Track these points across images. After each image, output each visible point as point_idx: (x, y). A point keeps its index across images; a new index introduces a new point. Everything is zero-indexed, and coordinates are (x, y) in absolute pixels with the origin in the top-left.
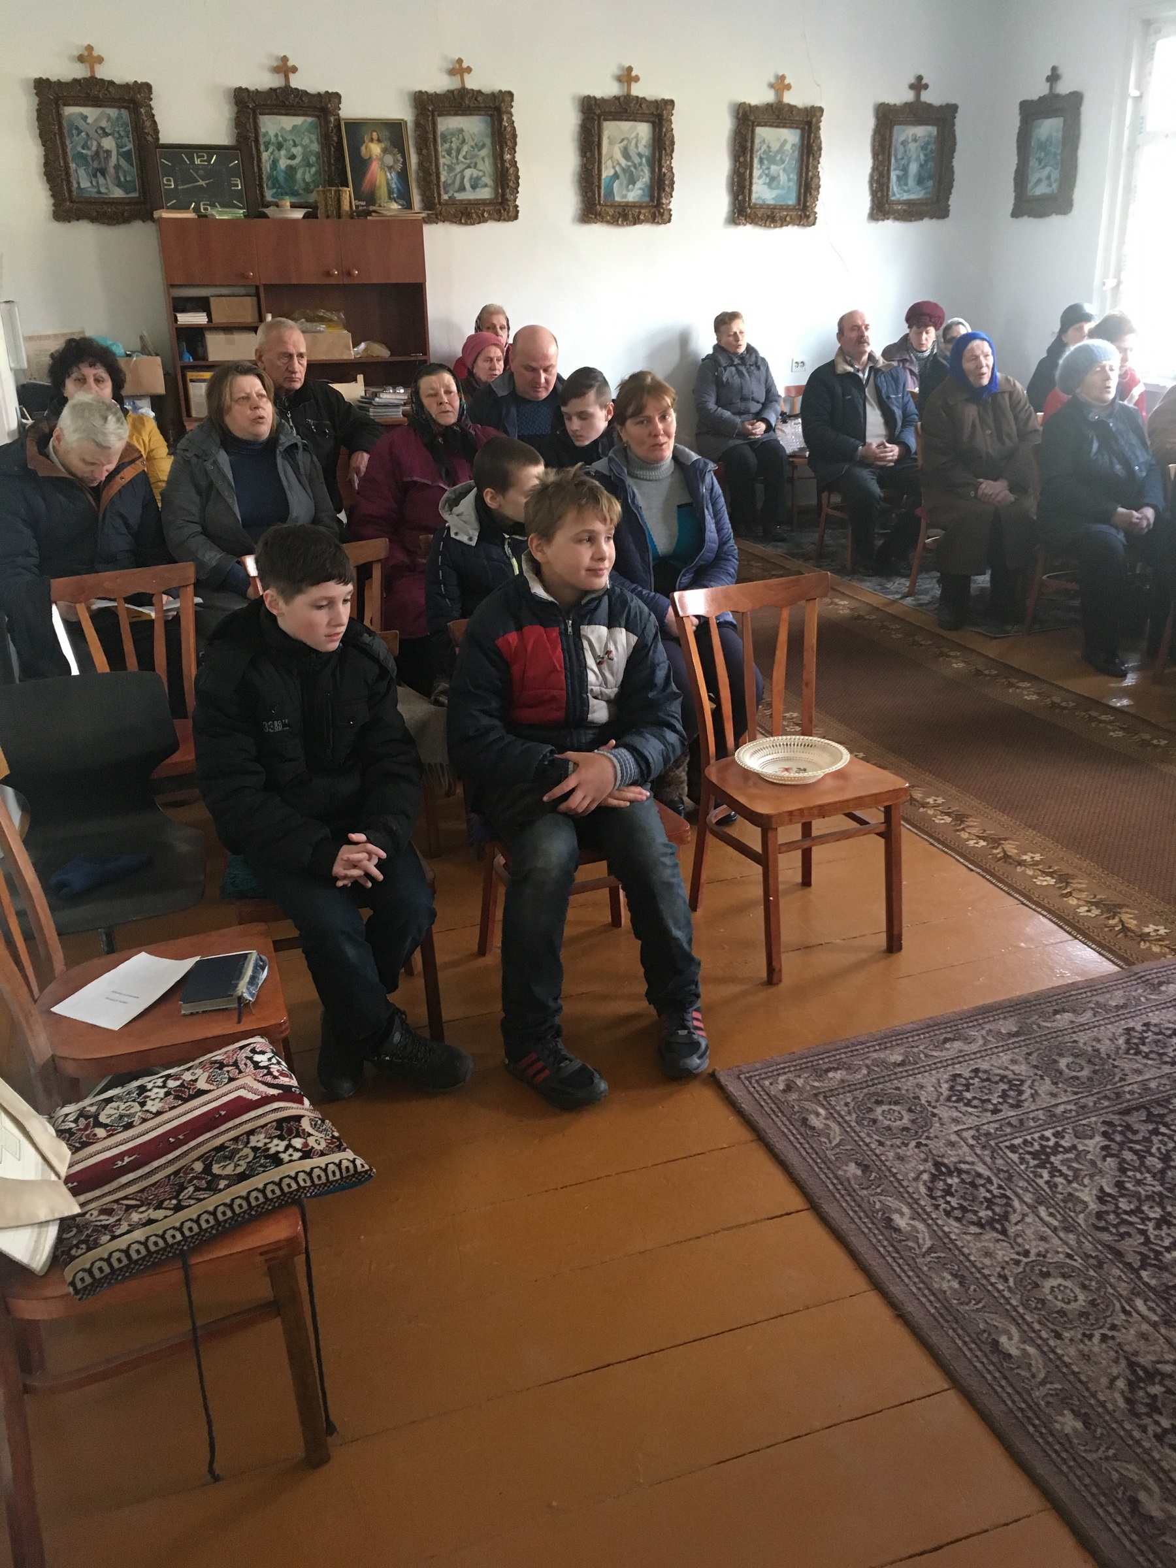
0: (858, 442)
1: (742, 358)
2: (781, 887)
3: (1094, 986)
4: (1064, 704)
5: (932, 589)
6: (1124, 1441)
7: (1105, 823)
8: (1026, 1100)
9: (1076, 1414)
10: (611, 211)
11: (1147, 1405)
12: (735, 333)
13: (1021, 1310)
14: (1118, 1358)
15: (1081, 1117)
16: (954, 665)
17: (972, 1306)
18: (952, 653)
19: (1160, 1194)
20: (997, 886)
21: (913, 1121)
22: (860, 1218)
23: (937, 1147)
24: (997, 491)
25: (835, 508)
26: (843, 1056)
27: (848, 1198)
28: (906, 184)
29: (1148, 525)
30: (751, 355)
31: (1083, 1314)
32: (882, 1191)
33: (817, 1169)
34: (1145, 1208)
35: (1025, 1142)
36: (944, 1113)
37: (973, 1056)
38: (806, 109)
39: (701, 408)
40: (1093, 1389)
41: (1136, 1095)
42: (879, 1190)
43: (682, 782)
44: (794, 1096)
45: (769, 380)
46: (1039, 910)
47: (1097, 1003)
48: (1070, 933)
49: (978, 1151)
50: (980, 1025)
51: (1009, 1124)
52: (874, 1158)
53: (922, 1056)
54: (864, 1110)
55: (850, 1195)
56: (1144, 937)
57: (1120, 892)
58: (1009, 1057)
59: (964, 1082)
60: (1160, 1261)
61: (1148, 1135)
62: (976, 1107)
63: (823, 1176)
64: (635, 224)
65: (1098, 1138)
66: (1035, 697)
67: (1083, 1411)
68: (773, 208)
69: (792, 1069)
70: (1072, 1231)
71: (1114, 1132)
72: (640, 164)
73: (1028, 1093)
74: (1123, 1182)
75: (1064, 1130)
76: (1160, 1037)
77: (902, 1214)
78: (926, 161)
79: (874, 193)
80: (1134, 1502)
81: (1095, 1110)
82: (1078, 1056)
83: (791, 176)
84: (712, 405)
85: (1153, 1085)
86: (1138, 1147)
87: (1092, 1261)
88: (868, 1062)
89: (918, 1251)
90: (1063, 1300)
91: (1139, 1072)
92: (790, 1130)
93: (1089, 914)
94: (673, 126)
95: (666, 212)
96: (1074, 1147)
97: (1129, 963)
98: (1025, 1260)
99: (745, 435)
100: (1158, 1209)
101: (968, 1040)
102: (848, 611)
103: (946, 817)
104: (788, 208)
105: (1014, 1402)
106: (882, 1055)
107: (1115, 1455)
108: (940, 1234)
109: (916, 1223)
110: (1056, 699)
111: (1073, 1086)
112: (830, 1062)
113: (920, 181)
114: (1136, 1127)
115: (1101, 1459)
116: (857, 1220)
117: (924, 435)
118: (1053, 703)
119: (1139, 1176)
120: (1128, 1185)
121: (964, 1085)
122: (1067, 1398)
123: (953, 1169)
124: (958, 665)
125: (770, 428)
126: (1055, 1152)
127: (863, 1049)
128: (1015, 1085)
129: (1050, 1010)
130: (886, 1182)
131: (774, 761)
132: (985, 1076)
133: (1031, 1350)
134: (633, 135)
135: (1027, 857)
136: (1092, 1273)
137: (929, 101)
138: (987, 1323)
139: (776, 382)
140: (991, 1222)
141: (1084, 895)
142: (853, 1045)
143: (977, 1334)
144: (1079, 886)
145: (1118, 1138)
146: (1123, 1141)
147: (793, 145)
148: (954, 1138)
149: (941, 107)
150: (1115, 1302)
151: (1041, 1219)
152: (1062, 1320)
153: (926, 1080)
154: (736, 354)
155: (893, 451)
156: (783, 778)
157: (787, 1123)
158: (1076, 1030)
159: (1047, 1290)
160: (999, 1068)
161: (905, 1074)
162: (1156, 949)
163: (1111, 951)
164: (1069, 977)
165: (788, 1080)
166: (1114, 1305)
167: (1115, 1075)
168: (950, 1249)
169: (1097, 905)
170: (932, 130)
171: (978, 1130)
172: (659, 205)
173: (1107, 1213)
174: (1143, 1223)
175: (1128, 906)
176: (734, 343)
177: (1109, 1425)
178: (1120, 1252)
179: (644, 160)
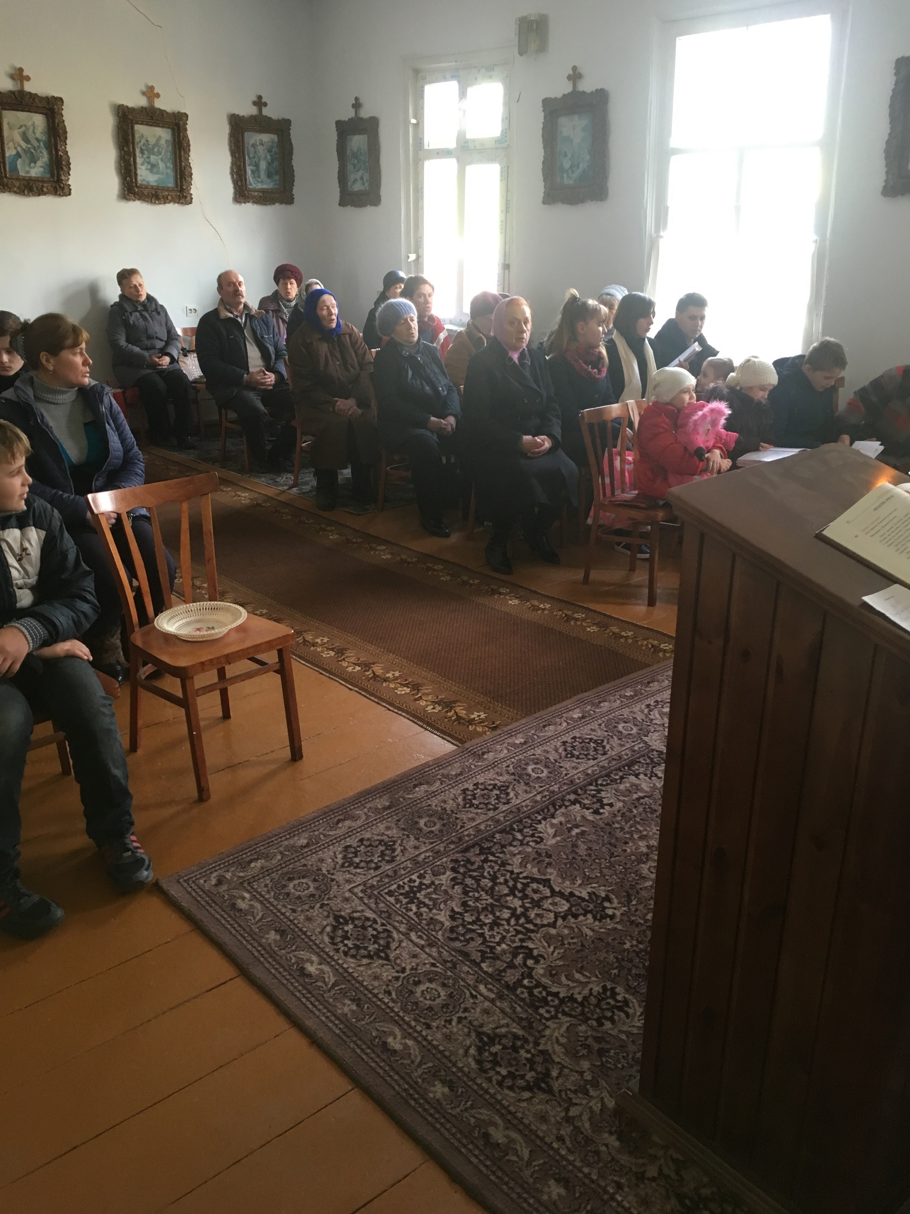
0: (243, 371)
1: (144, 305)
2: (202, 724)
3: (441, 763)
4: (409, 560)
5: (311, 481)
6: (476, 1093)
7: (441, 643)
8: (397, 855)
9: (444, 1082)
10: (17, 184)
11: (491, 1061)
12: (135, 286)
13: (401, 1014)
14: (469, 1032)
15: (436, 860)
16: (331, 537)
17: (367, 1020)
18: (329, 528)
19: (491, 905)
20: (370, 699)
21: (317, 888)
22: (280, 973)
23: (337, 904)
24: (348, 408)
25: (232, 422)
26: (262, 848)
27: (270, 960)
28: (259, 177)
29: (452, 429)
30: (151, 302)
31: (446, 1006)
32: (296, 947)
33: (245, 942)
34: (482, 917)
35: (399, 887)
36: (340, 877)
37: (359, 830)
38: (174, 114)
39: (114, 344)
40: (454, 1060)
41: (472, 837)
42: (294, 948)
43: (117, 648)
44: (225, 887)
45: (169, 323)
46: (400, 712)
47: (443, 775)
48: (422, 727)
49: (366, 901)
50: (362, 805)
51: (388, 876)
52: (289, 923)
53: (322, 836)
54: (279, 887)
55: (271, 957)
56: (471, 722)
57: (454, 692)
58: (384, 826)
59: (353, 850)
60: (494, 953)
61: (481, 864)
62: (362, 868)
63: (249, 947)
64: (39, 195)
65: (448, 873)
66: (389, 556)
67: (448, 1079)
68: (157, 188)
69: (222, 866)
70: (434, 946)
71: (459, 866)
72: (39, 147)
73: (399, 849)
74: (467, 901)
75: (425, 872)
76: (486, 791)
77: (312, 962)
78: (272, 161)
79: (235, 183)
80: (486, 1136)
81: (446, 853)
82: (432, 816)
83: (168, 165)
84: (123, 342)
85: (482, 827)
86: (475, 874)
87: (449, 965)
88: (281, 849)
89: (325, 988)
90: (430, 999)
91: (473, 819)
92: (222, 916)
93: (434, 710)
94: (64, 118)
95: (66, 187)
96: (433, 883)
97: (462, 742)
98: (403, 975)
99: (154, 366)
100: (490, 916)
101: (354, 818)
102: (248, 501)
103: (331, 652)
104: (168, 189)
105: (399, 1085)
106: (292, 842)
107: (471, 1105)
108: (341, 970)
109: (324, 967)
110: (404, 557)
111: (429, 838)
112: (251, 855)
113: (269, 175)
114: (473, 859)
115: (462, 1111)
116: (278, 975)
117: (292, 365)
118: (401, 560)
119: (477, 895)
120: (470, 903)
121: (353, 853)
122: (436, 1072)
123: (348, 918)
124: (334, 537)
125: (173, 360)
126: (420, 888)
127: (277, 840)
128: (390, 846)
129: (411, 785)
130: (299, 940)
131: (188, 624)
132: (368, 843)
133: (410, 1043)
134: (30, 123)
135: (390, 675)
136: (449, 973)
137: (269, 115)
138: (378, 1030)
139: (175, 324)
140: (377, 953)
141: (430, 697)
142: (269, 838)
143: (371, 1041)
144: (426, 691)
145: (462, 870)
146: (465, 872)
147: (167, 141)
148: (347, 895)
149: (278, 120)
150: (466, 991)
151: (412, 941)
152: (430, 1014)
153: (326, 854)
154: (138, 301)
155: (271, 378)
156: (193, 637)
157: (219, 910)
158: (430, 796)
159: (418, 994)
160: (378, 835)
161: (309, 853)
162: (479, 729)
163: (450, 735)
164: (423, 759)
165: (219, 875)
166: (465, 993)
167: (457, 825)
168: (348, 981)
169: (439, 703)
170: (274, 137)
171: (364, 885)
172: (59, 180)
173: (457, 926)
174: (482, 928)
175: (460, 701)
176: (136, 293)
177: (466, 1084)
178: (467, 953)
179: (42, 144)
